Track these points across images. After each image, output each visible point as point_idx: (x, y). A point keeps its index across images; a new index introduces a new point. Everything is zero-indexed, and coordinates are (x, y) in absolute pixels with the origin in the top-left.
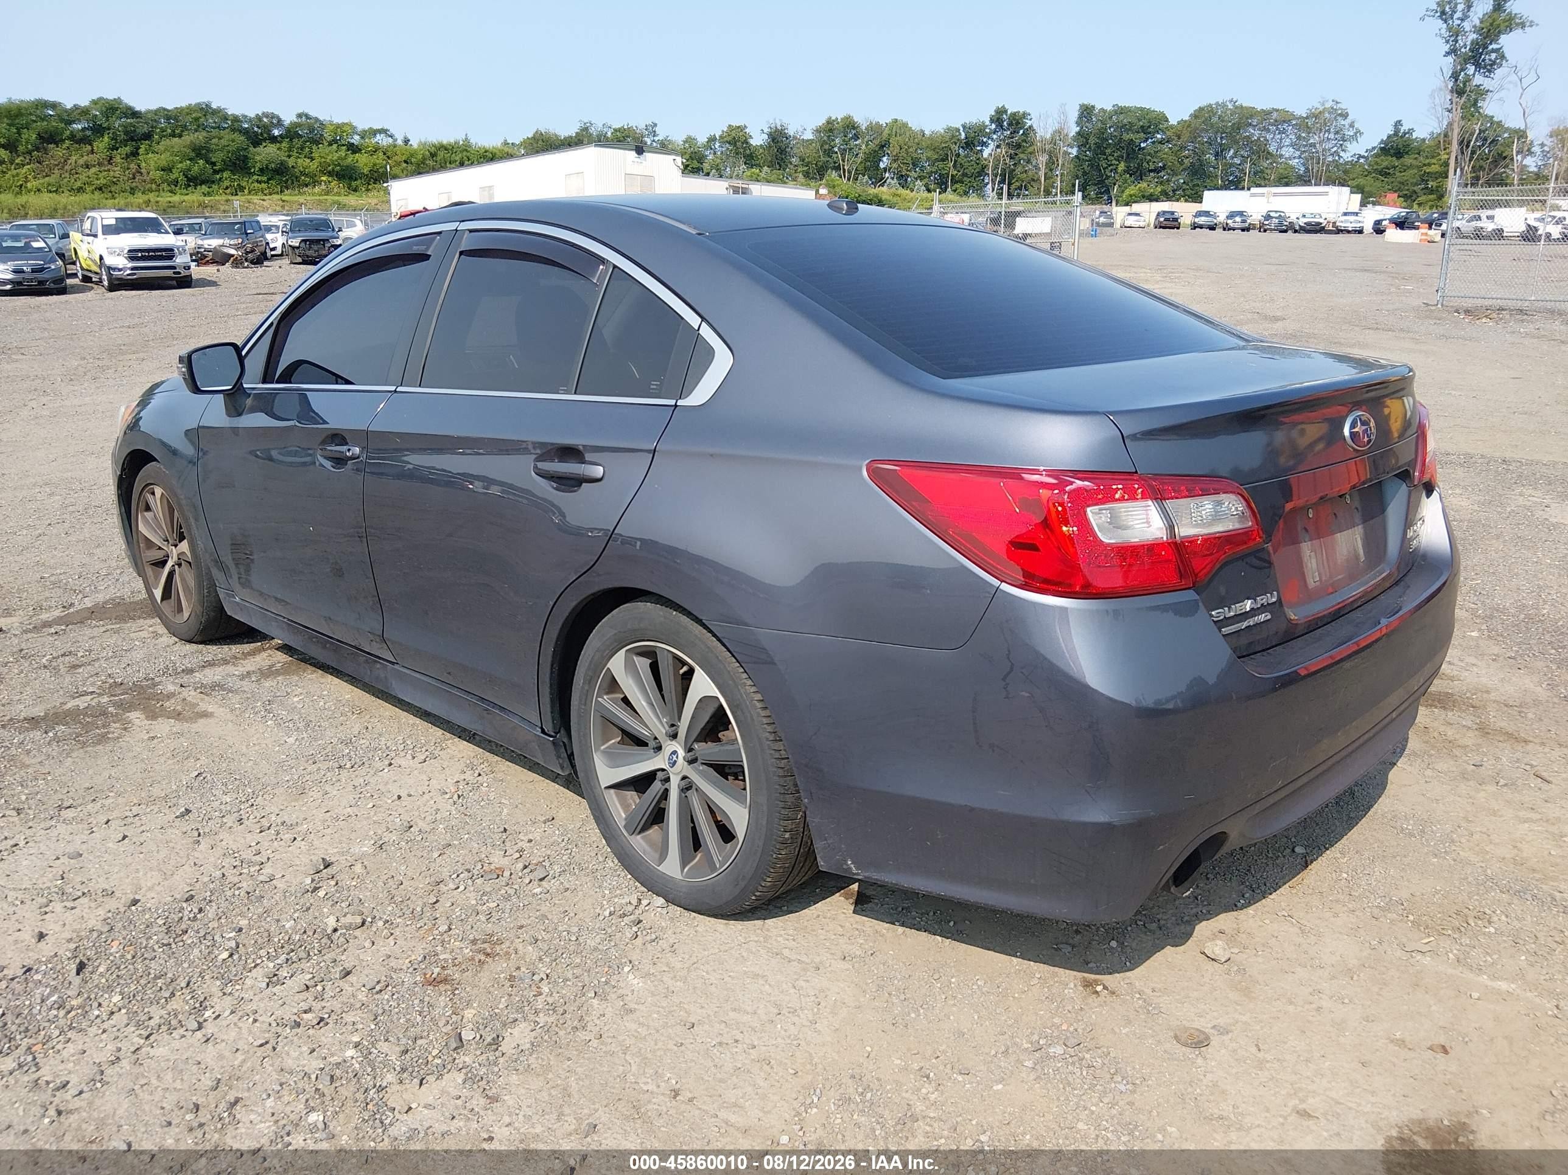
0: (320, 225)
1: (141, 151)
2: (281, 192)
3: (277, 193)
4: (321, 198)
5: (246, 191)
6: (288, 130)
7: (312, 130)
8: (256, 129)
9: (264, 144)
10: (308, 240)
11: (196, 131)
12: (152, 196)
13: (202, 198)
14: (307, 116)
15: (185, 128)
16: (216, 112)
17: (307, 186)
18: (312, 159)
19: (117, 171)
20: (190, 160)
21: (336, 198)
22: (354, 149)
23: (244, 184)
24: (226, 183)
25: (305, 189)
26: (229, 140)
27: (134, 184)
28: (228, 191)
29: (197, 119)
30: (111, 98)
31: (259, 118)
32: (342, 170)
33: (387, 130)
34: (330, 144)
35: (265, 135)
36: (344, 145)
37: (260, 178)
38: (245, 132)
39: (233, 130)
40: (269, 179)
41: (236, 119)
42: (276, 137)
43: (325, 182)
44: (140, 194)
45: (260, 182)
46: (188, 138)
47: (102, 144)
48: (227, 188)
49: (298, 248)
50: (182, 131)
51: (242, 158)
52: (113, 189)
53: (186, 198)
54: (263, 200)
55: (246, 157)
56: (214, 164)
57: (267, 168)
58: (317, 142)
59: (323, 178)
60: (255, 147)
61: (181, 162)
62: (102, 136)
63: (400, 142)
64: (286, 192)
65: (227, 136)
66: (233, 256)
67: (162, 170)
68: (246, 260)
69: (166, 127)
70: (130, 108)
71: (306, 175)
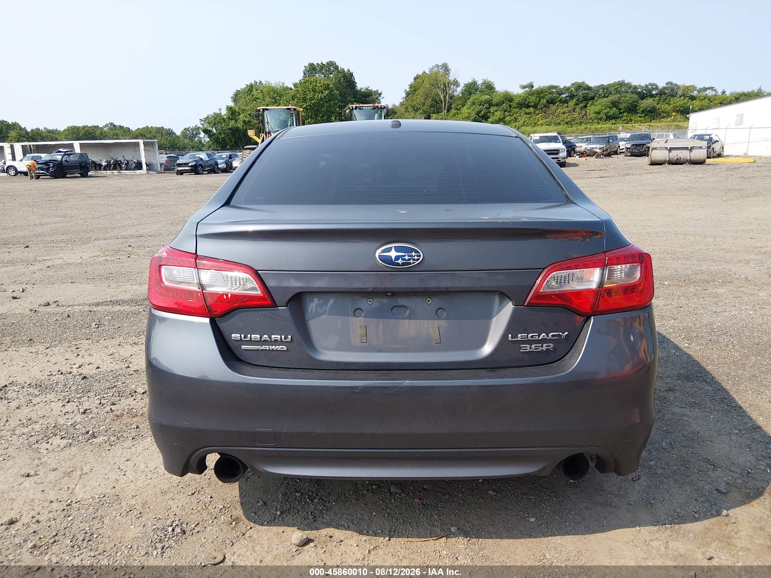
0: (644, 137)
1: (588, 105)
2: (650, 121)
3: (648, 122)
4: (670, 123)
5: (633, 122)
6: (661, 91)
7: (672, 90)
8: (644, 91)
9: (647, 98)
10: (635, 145)
11: (615, 94)
12: (588, 126)
13: (611, 126)
14: (671, 84)
15: (610, 93)
16: (626, 85)
17: (664, 118)
18: (669, 104)
19: (576, 115)
20: (609, 108)
21: (677, 123)
22: (693, 98)
23: (632, 118)
24: (624, 118)
25: (663, 119)
26: (629, 98)
27: (582, 120)
28: (624, 122)
29: (616, 89)
30: (580, 82)
31: (647, 86)
32: (684, 109)
33: (713, 87)
34: (680, 97)
35: (648, 94)
36: (687, 97)
37: (641, 115)
38: (639, 93)
39: (632, 93)
40: (645, 115)
41: (636, 87)
42: (654, 95)
43: (674, 115)
44: (584, 125)
45: (640, 117)
46: (611, 98)
47: (572, 103)
48: (624, 120)
49: (629, 148)
50: (609, 95)
51: (634, 106)
52: (572, 123)
53: (603, 126)
54: (640, 126)
55: (636, 105)
56: (621, 109)
57: (645, 110)
58: (673, 96)
59: (673, 114)
60: (642, 100)
61: (605, 109)
62: (573, 99)
63: (720, 93)
64: (653, 121)
65: (629, 95)
66: (597, 152)
67: (596, 113)
68: (602, 155)
69: (602, 93)
70: (587, 86)
71: (664, 112)
